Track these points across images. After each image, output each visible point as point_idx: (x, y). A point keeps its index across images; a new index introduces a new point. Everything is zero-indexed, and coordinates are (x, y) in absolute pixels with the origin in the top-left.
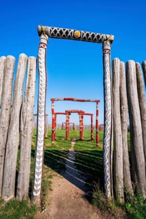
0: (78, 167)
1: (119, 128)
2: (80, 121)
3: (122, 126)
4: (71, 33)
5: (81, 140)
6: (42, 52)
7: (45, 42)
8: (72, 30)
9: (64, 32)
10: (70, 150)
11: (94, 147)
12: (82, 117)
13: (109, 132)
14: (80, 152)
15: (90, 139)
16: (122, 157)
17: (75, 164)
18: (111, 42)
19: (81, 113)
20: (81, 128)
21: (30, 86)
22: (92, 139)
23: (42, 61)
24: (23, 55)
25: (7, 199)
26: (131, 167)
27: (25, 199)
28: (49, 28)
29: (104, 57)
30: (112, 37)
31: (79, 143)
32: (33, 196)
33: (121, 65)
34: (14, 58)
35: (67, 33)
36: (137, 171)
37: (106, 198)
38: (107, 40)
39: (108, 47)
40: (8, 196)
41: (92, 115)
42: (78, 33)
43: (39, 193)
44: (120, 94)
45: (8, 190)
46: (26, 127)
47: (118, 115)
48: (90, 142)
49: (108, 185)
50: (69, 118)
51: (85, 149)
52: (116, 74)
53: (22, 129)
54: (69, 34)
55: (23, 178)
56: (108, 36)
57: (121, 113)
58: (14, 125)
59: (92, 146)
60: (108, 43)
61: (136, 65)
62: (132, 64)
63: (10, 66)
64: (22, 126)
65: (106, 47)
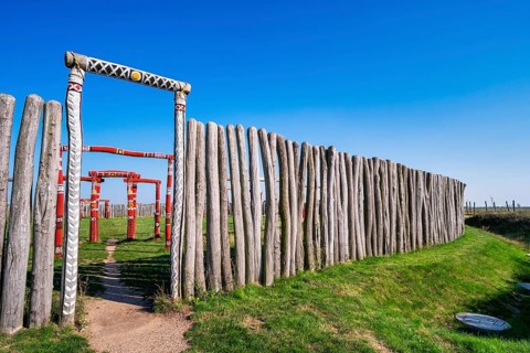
0: (128, 283)
1: (192, 213)
2: (130, 197)
3: (196, 210)
4: (126, 73)
5: (130, 240)
6: (75, 98)
7: (80, 81)
8: (128, 69)
9: (114, 71)
10: (106, 261)
11: (160, 251)
12: (134, 188)
13: (179, 218)
14: (130, 261)
15: (152, 235)
16: (194, 248)
17: (122, 281)
18: (187, 93)
19: (133, 179)
20: (130, 213)
21: (52, 152)
22: (157, 236)
23: (75, 113)
24: (37, 99)
25: (12, 332)
26: (205, 259)
27: (46, 325)
28: (88, 60)
29: (176, 115)
30: (189, 88)
31: (126, 247)
32: (62, 315)
33: (198, 128)
34: (14, 99)
35: (119, 71)
36: (211, 262)
37: (172, 300)
38: (180, 90)
39: (182, 100)
40: (13, 327)
41: (157, 183)
42: (137, 74)
43: (73, 311)
44: (197, 167)
45: (13, 317)
46: (46, 218)
47: (192, 195)
48: (152, 243)
49: (176, 285)
50: (98, 189)
51: (141, 255)
52: (191, 142)
53: (39, 222)
54: (123, 74)
55: (42, 296)
56: (182, 84)
57: (196, 192)
58: (22, 216)
59: (156, 249)
60: (183, 95)
61: (219, 129)
62: (214, 127)
63: (7, 114)
64: (39, 217)
65: (179, 101)
